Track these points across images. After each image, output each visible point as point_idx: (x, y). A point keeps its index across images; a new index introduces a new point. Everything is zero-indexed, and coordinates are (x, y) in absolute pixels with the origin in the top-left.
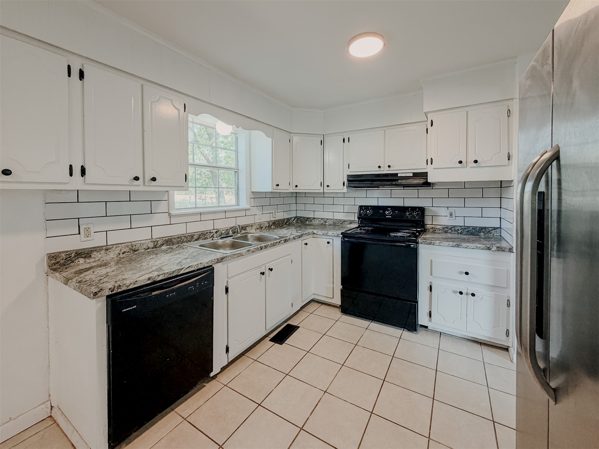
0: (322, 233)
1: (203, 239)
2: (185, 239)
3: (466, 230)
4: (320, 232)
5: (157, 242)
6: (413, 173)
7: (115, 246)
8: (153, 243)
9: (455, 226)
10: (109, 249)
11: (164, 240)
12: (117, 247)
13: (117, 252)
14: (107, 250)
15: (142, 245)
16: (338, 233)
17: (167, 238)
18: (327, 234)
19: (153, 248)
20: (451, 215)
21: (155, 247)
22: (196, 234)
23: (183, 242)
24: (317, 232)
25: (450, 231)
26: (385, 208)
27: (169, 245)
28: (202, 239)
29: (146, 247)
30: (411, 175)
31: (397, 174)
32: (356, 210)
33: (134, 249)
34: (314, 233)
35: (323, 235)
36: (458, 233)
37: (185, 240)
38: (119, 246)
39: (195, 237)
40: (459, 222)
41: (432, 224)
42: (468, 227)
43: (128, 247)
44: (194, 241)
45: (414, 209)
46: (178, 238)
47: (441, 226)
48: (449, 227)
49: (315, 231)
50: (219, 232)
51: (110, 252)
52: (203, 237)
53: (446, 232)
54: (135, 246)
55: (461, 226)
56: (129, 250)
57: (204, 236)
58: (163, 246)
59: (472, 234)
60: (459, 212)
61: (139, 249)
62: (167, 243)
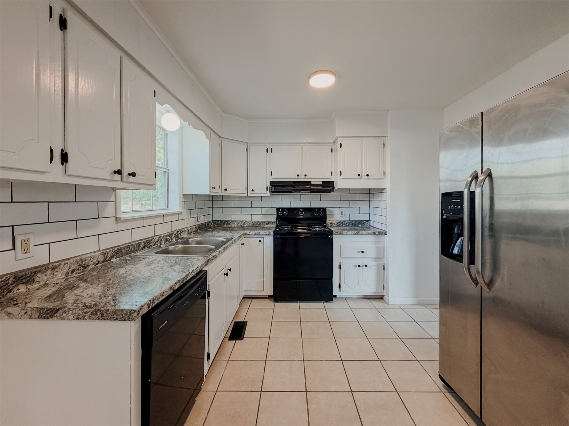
0: (254, 233)
3: (351, 223)
4: (252, 233)
5: (107, 253)
6: (322, 182)
7: (63, 263)
8: (103, 256)
9: (344, 221)
10: (57, 267)
12: (65, 264)
13: (65, 271)
14: (53, 268)
15: (92, 260)
16: (269, 232)
17: (116, 248)
18: (259, 234)
19: (103, 262)
20: (342, 213)
23: (131, 252)
24: (249, 233)
25: (341, 225)
26: (298, 209)
27: (118, 257)
28: (147, 247)
29: (96, 261)
30: (321, 183)
31: (311, 182)
32: (274, 212)
33: (84, 265)
34: (246, 234)
35: (255, 234)
36: (346, 226)
37: (133, 249)
38: (67, 263)
39: (142, 246)
40: (346, 218)
41: (330, 221)
42: (353, 221)
43: (77, 263)
44: (141, 250)
45: (319, 209)
46: (127, 247)
47: (336, 222)
48: (341, 222)
49: (247, 232)
50: (161, 238)
51: (57, 271)
52: (148, 245)
53: (339, 226)
54: (85, 261)
55: (348, 221)
56: (78, 267)
57: (148, 243)
58: (113, 258)
59: (355, 226)
60: (347, 211)
61: (90, 264)
62: (117, 254)
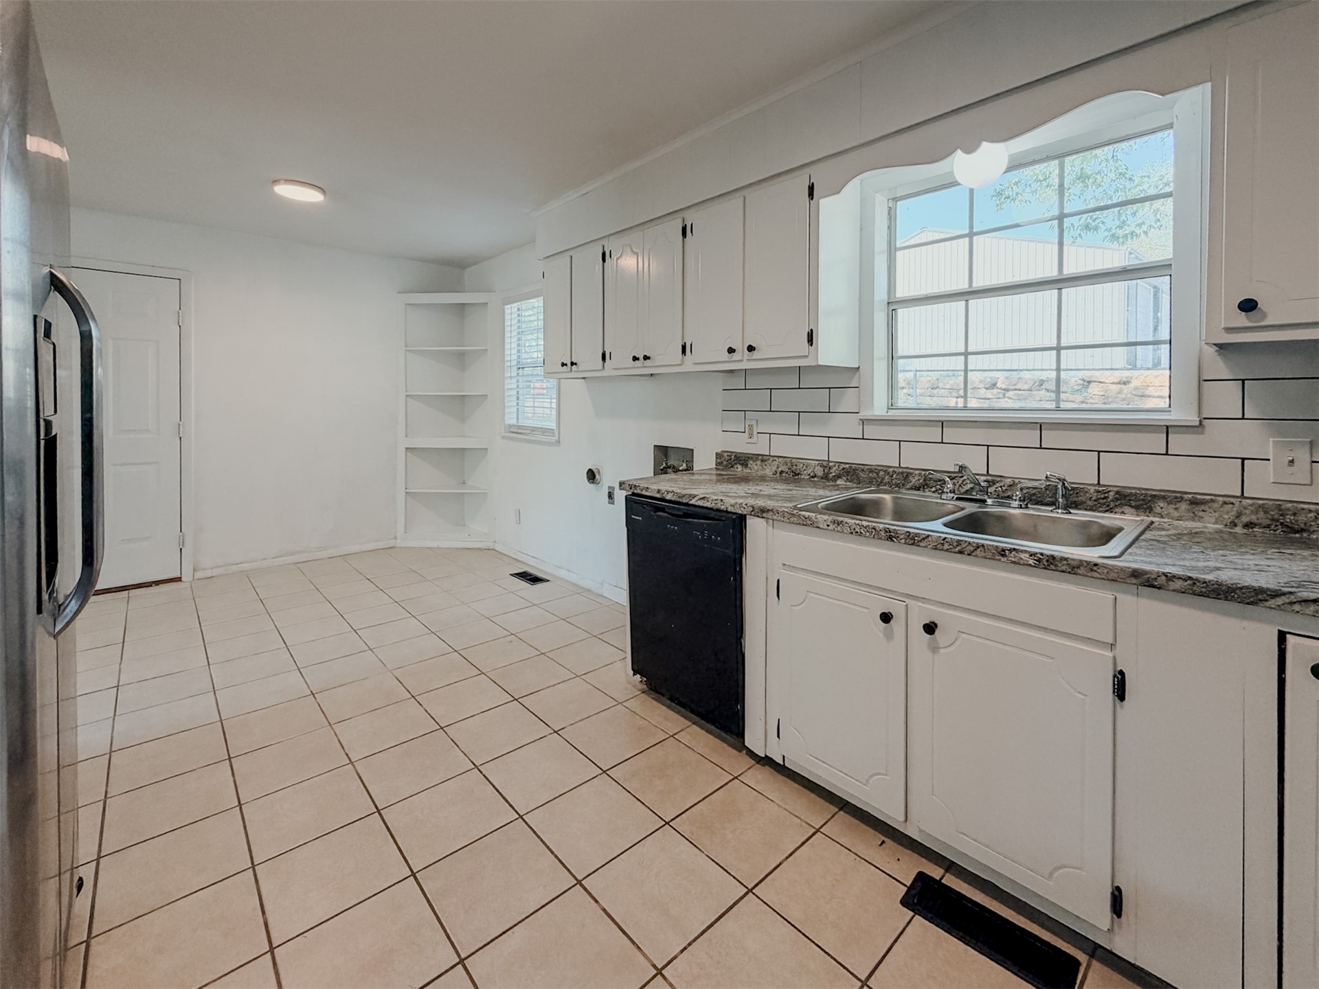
1: (937, 490)
2: (887, 477)
5: (830, 468)
8: (822, 469)
11: (842, 467)
17: (847, 466)
19: (822, 478)
21: (825, 477)
22: (917, 472)
23: (881, 482)
27: (850, 482)
28: (934, 489)
29: (811, 473)
33: (794, 471)
37: (887, 479)
39: (914, 481)
44: (911, 489)
46: (871, 471)
50: (998, 485)
52: (938, 487)
57: (939, 483)
58: (840, 480)
62: (848, 475)
